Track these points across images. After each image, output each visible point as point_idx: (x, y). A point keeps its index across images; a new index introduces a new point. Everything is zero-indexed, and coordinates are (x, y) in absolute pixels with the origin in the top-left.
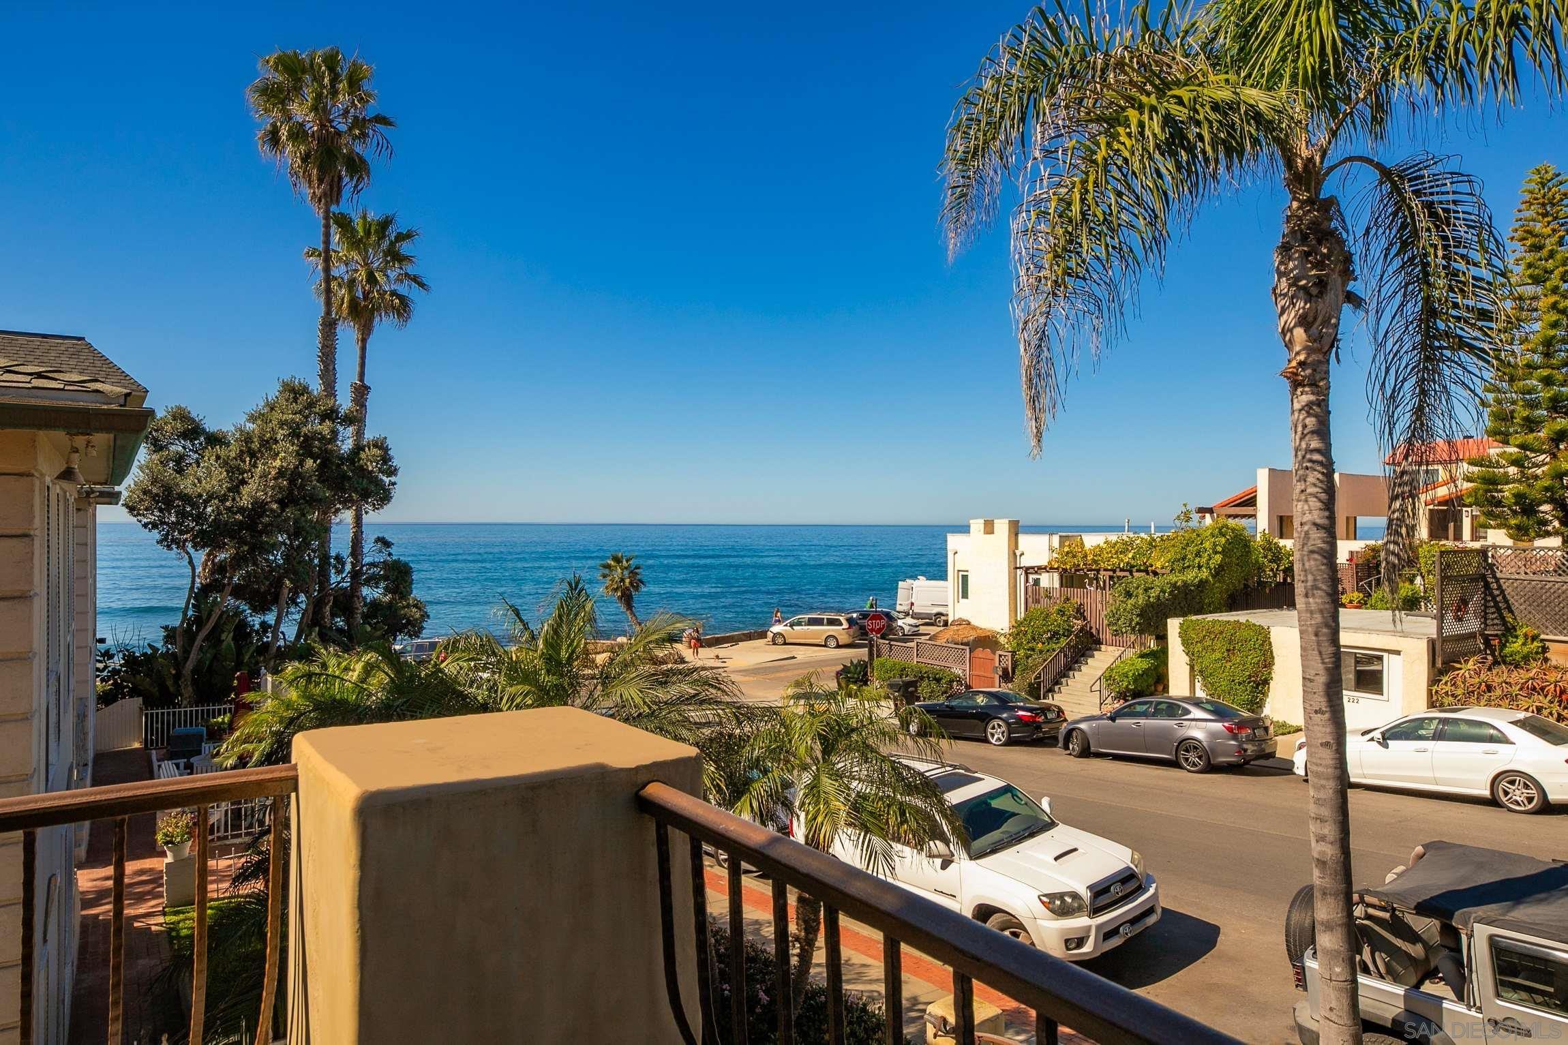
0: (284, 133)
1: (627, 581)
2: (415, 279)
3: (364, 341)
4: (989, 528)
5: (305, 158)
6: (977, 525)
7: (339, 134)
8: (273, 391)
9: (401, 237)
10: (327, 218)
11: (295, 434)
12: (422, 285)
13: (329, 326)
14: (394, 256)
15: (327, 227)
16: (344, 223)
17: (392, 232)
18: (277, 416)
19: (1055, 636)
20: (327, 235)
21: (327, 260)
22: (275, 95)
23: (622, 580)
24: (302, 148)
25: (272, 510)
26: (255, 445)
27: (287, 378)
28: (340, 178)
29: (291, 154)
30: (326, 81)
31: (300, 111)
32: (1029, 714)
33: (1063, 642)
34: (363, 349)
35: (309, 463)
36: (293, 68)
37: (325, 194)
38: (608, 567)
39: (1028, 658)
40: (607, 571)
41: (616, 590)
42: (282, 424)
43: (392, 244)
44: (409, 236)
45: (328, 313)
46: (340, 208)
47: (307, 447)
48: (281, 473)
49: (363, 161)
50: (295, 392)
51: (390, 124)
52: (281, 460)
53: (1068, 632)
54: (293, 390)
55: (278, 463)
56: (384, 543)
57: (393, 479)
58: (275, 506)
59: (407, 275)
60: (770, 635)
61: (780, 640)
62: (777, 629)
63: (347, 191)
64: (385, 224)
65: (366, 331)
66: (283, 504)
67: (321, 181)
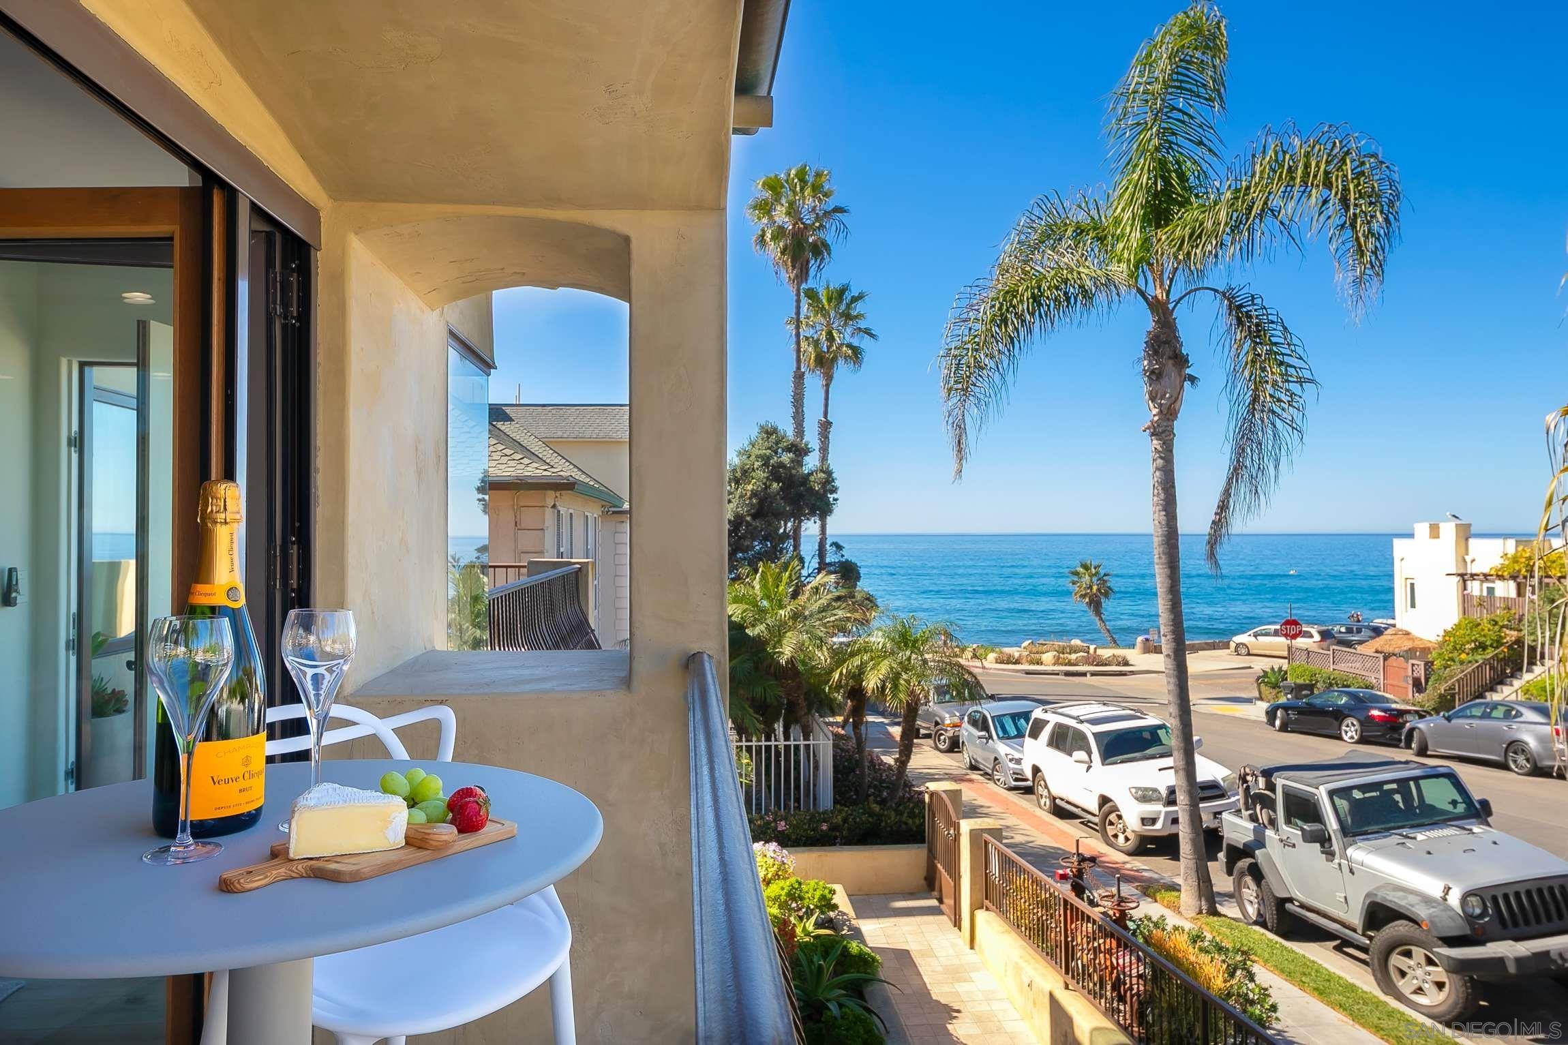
0: (768, 235)
1: (1095, 588)
2: (867, 332)
3: (827, 386)
4: (1435, 532)
5: (783, 253)
6: (1422, 529)
7: (806, 227)
8: (754, 433)
9: (854, 300)
10: (798, 295)
11: (766, 464)
12: (872, 336)
13: (799, 377)
14: (847, 317)
15: (798, 301)
16: (812, 295)
17: (848, 296)
18: (756, 452)
19: (1482, 647)
20: (798, 308)
21: (798, 328)
22: (765, 208)
23: (1090, 587)
24: (781, 244)
25: (747, 522)
26: (738, 474)
27: (763, 423)
28: (808, 262)
29: (774, 250)
30: (798, 189)
31: (781, 215)
32: (1383, 714)
33: (1490, 653)
34: (827, 392)
35: (775, 485)
36: (774, 186)
37: (797, 276)
38: (1076, 574)
39: (1445, 668)
40: (1076, 579)
41: (1083, 596)
42: (757, 457)
43: (848, 306)
44: (860, 297)
45: (799, 368)
46: (811, 284)
47: (776, 472)
48: (754, 494)
49: (826, 245)
50: (769, 432)
51: (845, 211)
52: (753, 485)
53: (1498, 643)
54: (767, 432)
55: (750, 487)
56: (838, 547)
57: (835, 496)
58: (748, 518)
59: (860, 329)
60: (1233, 645)
61: (1244, 651)
62: (1239, 639)
63: (812, 272)
64: (842, 292)
65: (829, 378)
66: (754, 517)
67: (794, 267)
